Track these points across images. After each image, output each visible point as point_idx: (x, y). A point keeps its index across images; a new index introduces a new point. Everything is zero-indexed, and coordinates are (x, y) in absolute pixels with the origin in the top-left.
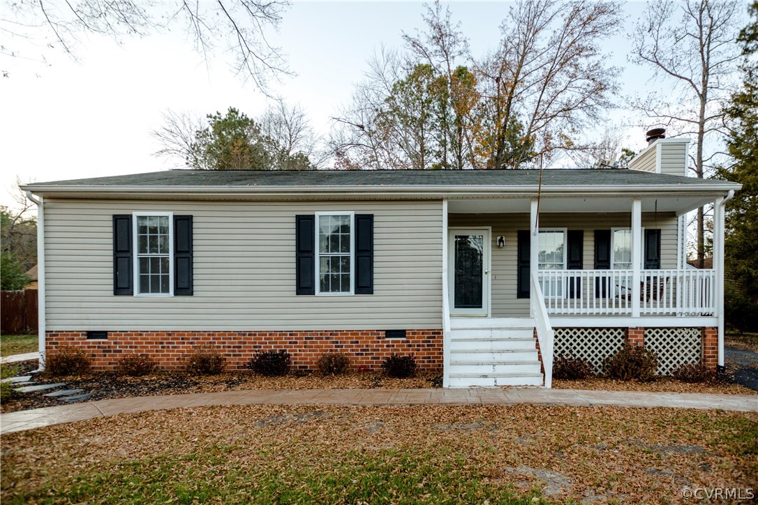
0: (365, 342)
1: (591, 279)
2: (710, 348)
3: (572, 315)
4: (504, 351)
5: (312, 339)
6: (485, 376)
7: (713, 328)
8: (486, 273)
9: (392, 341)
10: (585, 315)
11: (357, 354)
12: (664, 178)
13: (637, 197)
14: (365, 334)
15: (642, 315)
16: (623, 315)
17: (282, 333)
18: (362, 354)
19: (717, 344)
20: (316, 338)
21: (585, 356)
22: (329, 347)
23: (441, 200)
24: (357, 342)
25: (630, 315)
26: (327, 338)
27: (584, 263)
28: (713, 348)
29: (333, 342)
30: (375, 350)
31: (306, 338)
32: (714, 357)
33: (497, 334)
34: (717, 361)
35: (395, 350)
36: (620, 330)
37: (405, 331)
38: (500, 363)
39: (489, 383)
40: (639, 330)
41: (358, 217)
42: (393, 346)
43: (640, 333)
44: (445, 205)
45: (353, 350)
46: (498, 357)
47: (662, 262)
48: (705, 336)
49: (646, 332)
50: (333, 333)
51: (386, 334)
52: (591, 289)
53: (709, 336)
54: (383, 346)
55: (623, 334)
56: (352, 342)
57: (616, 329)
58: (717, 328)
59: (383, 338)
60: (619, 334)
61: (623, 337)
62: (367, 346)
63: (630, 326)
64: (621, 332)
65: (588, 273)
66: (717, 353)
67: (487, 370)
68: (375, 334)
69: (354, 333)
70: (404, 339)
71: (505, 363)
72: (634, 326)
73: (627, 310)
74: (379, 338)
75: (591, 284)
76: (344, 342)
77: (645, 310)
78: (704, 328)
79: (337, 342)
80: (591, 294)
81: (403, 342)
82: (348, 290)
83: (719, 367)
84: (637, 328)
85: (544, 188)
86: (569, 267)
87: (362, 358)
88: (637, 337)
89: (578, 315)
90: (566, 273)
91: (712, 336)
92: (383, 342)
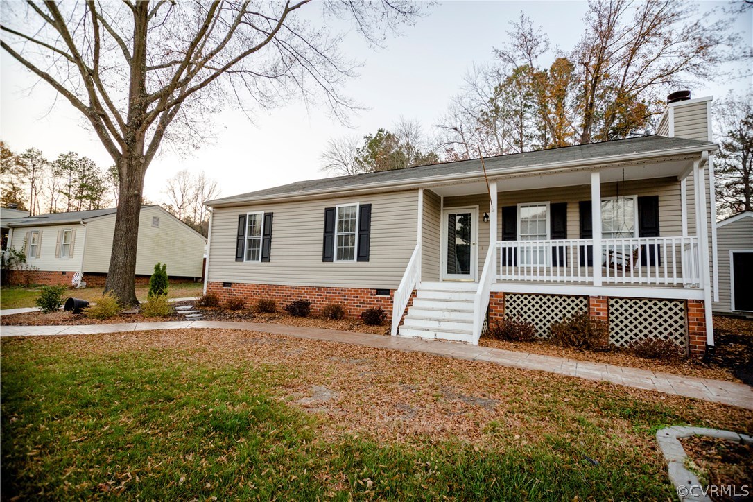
0: (362, 297)
1: (575, 248)
2: (695, 324)
3: (529, 282)
4: (452, 311)
5: (330, 293)
6: (428, 330)
7: (697, 301)
8: (474, 244)
9: (381, 298)
10: (542, 282)
11: (357, 306)
12: (676, 142)
13: (594, 170)
14: (363, 291)
15: (604, 283)
16: (583, 283)
17: (314, 288)
18: (360, 306)
19: (704, 320)
20: (333, 293)
21: (529, 320)
22: (340, 299)
23: (418, 189)
24: (357, 297)
25: (591, 283)
26: (339, 293)
27: (568, 233)
28: (699, 324)
29: (343, 296)
30: (368, 304)
31: (327, 293)
32: (702, 334)
33: (456, 296)
34: (706, 339)
35: (382, 305)
36: (581, 299)
37: (389, 290)
38: (444, 320)
39: (430, 336)
40: (601, 299)
41: (362, 207)
42: (381, 301)
43: (602, 302)
44: (421, 193)
45: (354, 303)
46: (447, 315)
47: (661, 229)
48: (688, 310)
49: (612, 302)
50: (343, 289)
51: (377, 292)
52: (575, 258)
53: (693, 310)
54: (374, 301)
55: (585, 302)
56: (354, 297)
57: (577, 297)
58: (703, 301)
59: (375, 295)
60: (581, 302)
61: (585, 306)
62: (364, 300)
63: (591, 295)
64: (583, 300)
65: (573, 242)
66: (705, 329)
67: (434, 325)
68: (369, 292)
69: (356, 290)
70: (389, 296)
71: (448, 321)
72: (596, 295)
73: (587, 279)
74: (372, 295)
75: (575, 253)
76: (349, 297)
77: (608, 279)
78: (687, 300)
79: (345, 296)
80: (575, 263)
81: (388, 298)
82: (353, 259)
83: (708, 346)
84: (599, 297)
85: (488, 172)
86: (553, 238)
87: (360, 310)
88: (599, 306)
89: (535, 282)
90: (549, 243)
91: (697, 311)
92: (374, 298)
